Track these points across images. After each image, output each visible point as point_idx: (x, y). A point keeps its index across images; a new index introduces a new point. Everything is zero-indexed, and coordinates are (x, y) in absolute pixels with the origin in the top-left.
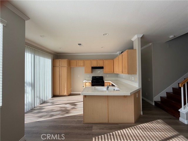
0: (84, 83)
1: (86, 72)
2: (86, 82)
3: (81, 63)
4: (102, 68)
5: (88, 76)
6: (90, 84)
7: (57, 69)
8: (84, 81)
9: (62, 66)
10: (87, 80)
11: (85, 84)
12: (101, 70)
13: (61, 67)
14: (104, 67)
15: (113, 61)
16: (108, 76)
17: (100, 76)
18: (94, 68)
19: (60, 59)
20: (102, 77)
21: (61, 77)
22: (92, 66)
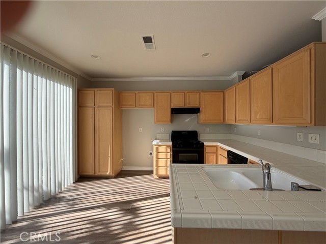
0: (155, 147)
1: (158, 121)
2: (160, 144)
3: (146, 98)
4: (196, 111)
5: (162, 130)
6: (169, 150)
7: (89, 113)
8: (155, 142)
9: (99, 105)
10: (162, 140)
11: (157, 149)
12: (194, 116)
13: (98, 107)
14: (201, 109)
15: (222, 94)
16: (208, 129)
17: (190, 129)
18: (176, 111)
19: (96, 89)
20: (196, 131)
21: (99, 133)
22: (173, 106)
